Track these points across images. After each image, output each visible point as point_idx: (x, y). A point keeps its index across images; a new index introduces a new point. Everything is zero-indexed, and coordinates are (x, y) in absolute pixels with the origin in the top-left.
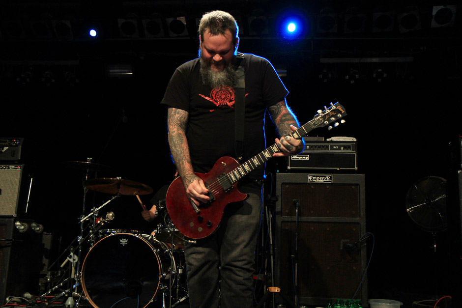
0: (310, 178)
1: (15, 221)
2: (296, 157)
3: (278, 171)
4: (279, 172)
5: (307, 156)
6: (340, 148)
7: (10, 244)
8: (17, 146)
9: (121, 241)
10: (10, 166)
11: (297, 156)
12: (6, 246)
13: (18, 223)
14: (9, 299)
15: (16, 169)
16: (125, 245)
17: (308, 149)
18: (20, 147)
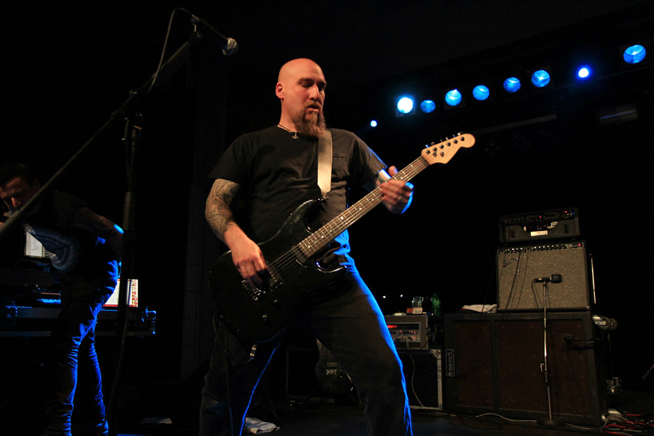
1: (592, 315)
7: (592, 345)
8: (571, 218)
10: (566, 245)
12: (587, 348)
13: (596, 318)
15: (576, 247)
18: (577, 219)
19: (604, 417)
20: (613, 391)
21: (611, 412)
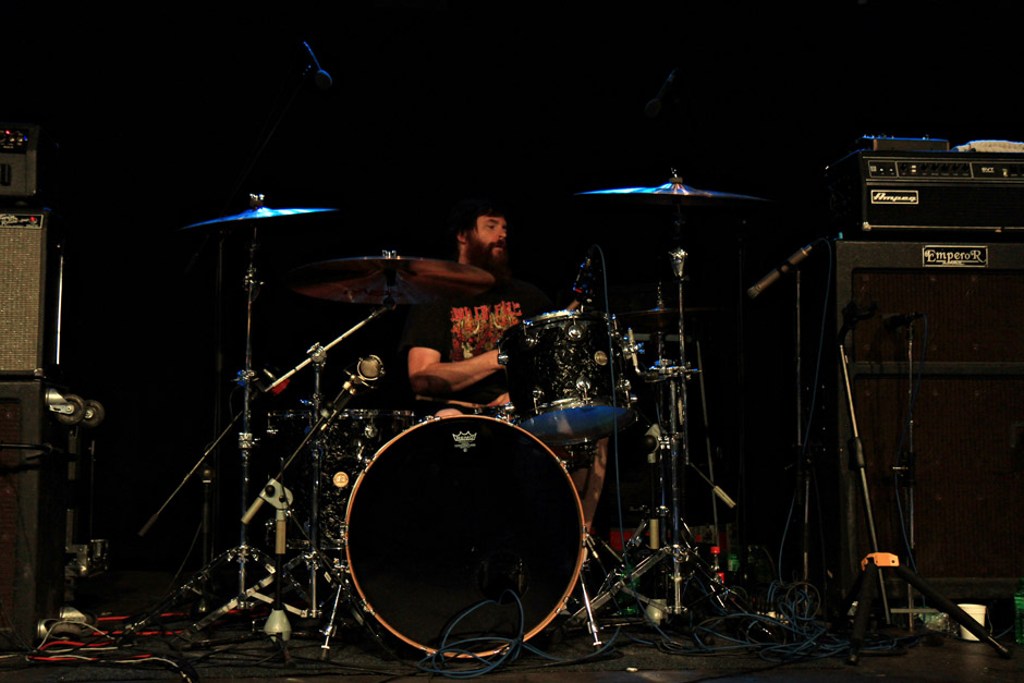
0: (928, 254)
1: (44, 390)
2: (883, 196)
3: (841, 235)
4: (845, 239)
5: (914, 195)
6: (998, 173)
7: (36, 461)
8: (18, 150)
9: (457, 438)
11: (887, 194)
12: (24, 468)
13: (54, 396)
14: (47, 626)
15: (25, 224)
16: (470, 449)
17: (915, 175)
18: (33, 155)
19: (42, 628)
20: (84, 568)
21: (65, 615)
